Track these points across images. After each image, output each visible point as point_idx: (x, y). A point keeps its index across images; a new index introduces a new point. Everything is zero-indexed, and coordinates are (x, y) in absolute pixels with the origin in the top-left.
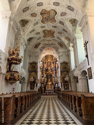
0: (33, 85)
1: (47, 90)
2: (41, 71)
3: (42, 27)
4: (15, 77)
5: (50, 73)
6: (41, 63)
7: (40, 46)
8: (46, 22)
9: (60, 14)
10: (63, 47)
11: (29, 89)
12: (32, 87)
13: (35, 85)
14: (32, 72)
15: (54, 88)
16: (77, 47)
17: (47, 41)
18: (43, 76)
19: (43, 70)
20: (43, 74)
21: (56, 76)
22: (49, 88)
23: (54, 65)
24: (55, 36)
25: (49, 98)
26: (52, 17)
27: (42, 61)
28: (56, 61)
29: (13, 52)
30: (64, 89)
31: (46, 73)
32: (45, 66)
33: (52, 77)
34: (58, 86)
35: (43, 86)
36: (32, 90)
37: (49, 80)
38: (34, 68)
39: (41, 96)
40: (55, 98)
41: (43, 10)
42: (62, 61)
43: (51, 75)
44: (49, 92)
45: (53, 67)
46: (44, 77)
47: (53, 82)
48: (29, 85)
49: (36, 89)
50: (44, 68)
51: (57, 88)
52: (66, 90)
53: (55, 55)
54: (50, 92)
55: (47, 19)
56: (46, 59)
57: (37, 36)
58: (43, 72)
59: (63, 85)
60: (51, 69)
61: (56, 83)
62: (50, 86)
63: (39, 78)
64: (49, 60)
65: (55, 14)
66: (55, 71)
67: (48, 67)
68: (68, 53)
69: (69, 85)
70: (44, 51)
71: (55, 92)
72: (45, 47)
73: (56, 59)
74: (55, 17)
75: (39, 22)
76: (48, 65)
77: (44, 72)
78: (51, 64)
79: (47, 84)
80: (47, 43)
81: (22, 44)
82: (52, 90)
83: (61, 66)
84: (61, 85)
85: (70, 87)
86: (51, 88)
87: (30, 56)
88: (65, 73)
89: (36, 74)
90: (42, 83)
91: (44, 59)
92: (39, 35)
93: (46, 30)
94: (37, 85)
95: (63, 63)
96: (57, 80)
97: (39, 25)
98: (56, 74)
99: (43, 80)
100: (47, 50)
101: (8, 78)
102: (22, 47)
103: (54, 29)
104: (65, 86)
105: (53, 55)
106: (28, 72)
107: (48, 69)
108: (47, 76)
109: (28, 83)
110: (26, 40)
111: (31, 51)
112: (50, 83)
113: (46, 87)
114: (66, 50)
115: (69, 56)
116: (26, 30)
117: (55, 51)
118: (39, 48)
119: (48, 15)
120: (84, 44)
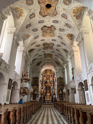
0: (35, 96)
1: (46, 100)
2: (41, 83)
3: (43, 52)
4: (26, 91)
5: (49, 86)
6: (41, 76)
7: (41, 64)
8: (46, 49)
9: (56, 45)
10: (59, 65)
11: (32, 99)
12: (35, 98)
13: (37, 96)
14: (34, 85)
15: (52, 98)
16: (68, 68)
17: (47, 60)
18: (42, 88)
19: (43, 83)
20: (43, 86)
21: (54, 88)
22: (48, 99)
23: (53, 78)
24: (53, 57)
25: (48, 107)
26: (51, 47)
27: (42, 75)
28: (54, 75)
29: (25, 74)
30: (59, 100)
31: (45, 85)
32: (45, 78)
33: (51, 89)
34: (55, 97)
35: (42, 97)
36: (34, 100)
37: (48, 91)
38: (36, 82)
39: (42, 105)
40: (52, 107)
41: (44, 43)
42: (58, 76)
43: (50, 87)
44: (47, 102)
45: (51, 80)
46: (44, 89)
47: (52, 94)
48: (32, 96)
49: (38, 99)
50: (44, 81)
51: (54, 99)
52: (61, 101)
53: (53, 70)
54: (49, 102)
55: (47, 47)
56: (45, 72)
57: (40, 57)
58: (42, 85)
59: (59, 96)
60: (50, 82)
61: (53, 95)
62: (48, 97)
63: (39, 90)
64: (48, 74)
65: (53, 45)
66: (53, 83)
67: (47, 80)
68: (63, 70)
69: (64, 96)
70: (44, 67)
71: (52, 102)
72: (45, 64)
73: (54, 73)
74: (53, 46)
75: (41, 49)
76: (47, 78)
77: (44, 84)
78: (49, 77)
79: (46, 95)
80: (47, 61)
81: (28, 65)
82: (51, 101)
83: (58, 81)
84: (58, 96)
85: (64, 99)
86: (50, 98)
87: (33, 72)
88: (61, 86)
89: (38, 87)
90: (42, 94)
91: (43, 72)
92: (41, 56)
93: (46, 53)
94: (38, 96)
95: (59, 78)
96: (55, 92)
97: (41, 51)
98: (54, 86)
99: (42, 92)
100: (47, 66)
101: (22, 92)
102: (29, 67)
103: (52, 53)
104: (60, 98)
105: (52, 70)
106: (31, 85)
107: (47, 81)
108: (46, 87)
109: (31, 94)
110: (31, 61)
111: (34, 68)
112: (48, 94)
113: (45, 98)
114: (62, 68)
115: (63, 73)
116: (32, 55)
117: (53, 67)
118: (40, 65)
119: (48, 46)
120: (72, 69)
